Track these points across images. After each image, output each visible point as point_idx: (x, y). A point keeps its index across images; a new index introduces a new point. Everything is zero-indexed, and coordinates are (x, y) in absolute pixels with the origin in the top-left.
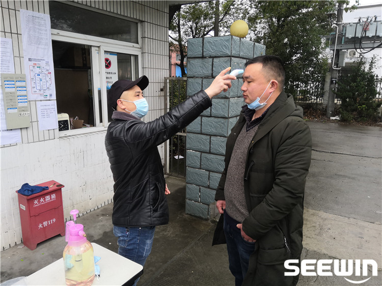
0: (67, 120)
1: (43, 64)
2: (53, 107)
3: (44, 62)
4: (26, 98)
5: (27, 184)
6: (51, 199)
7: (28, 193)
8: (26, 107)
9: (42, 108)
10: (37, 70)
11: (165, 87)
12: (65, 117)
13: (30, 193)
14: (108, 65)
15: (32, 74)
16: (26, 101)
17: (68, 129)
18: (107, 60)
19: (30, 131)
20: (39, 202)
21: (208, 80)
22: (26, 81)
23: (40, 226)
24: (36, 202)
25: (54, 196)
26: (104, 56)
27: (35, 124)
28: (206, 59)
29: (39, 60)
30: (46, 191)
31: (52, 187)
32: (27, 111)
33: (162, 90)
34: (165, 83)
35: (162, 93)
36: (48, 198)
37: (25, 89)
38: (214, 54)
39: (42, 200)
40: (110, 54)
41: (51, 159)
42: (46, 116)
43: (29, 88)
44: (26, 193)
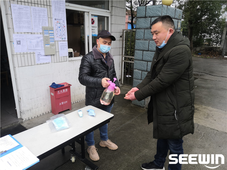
0: (72, 52)
1: (61, 21)
2: (66, 44)
3: (62, 21)
4: (54, 39)
5: (54, 83)
6: (65, 91)
7: (55, 87)
8: (53, 44)
9: (61, 45)
10: (59, 25)
11: (123, 35)
12: (71, 50)
13: (56, 87)
14: (93, 22)
15: (56, 27)
16: (54, 41)
17: (72, 57)
18: (92, 19)
19: (55, 56)
20: (60, 92)
21: (148, 30)
22: (54, 30)
23: (60, 104)
24: (58, 92)
25: (67, 90)
26: (91, 17)
27: (57, 53)
28: (147, 18)
29: (60, 20)
30: (63, 87)
31: (66, 85)
32: (54, 46)
33: (121, 37)
34: (123, 33)
35: (121, 39)
36: (64, 90)
37: (53, 35)
38: (152, 15)
39: (61, 91)
40: (94, 16)
41: (65, 71)
42: (63, 49)
43: (55, 34)
44: (54, 87)
